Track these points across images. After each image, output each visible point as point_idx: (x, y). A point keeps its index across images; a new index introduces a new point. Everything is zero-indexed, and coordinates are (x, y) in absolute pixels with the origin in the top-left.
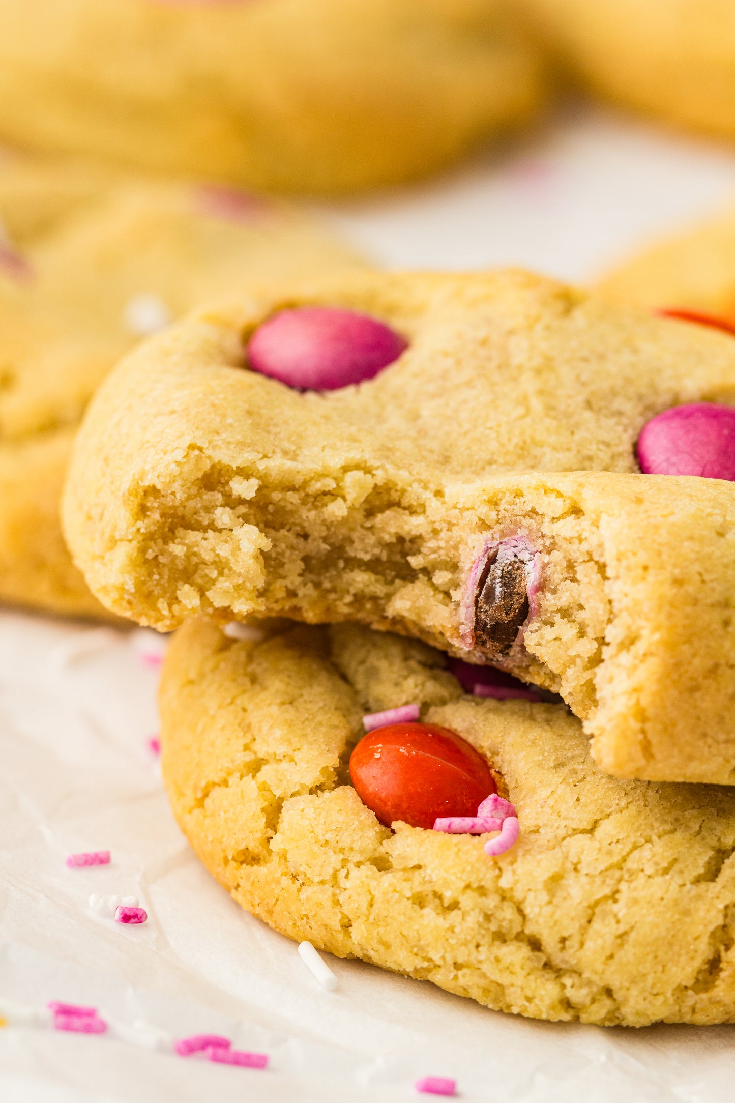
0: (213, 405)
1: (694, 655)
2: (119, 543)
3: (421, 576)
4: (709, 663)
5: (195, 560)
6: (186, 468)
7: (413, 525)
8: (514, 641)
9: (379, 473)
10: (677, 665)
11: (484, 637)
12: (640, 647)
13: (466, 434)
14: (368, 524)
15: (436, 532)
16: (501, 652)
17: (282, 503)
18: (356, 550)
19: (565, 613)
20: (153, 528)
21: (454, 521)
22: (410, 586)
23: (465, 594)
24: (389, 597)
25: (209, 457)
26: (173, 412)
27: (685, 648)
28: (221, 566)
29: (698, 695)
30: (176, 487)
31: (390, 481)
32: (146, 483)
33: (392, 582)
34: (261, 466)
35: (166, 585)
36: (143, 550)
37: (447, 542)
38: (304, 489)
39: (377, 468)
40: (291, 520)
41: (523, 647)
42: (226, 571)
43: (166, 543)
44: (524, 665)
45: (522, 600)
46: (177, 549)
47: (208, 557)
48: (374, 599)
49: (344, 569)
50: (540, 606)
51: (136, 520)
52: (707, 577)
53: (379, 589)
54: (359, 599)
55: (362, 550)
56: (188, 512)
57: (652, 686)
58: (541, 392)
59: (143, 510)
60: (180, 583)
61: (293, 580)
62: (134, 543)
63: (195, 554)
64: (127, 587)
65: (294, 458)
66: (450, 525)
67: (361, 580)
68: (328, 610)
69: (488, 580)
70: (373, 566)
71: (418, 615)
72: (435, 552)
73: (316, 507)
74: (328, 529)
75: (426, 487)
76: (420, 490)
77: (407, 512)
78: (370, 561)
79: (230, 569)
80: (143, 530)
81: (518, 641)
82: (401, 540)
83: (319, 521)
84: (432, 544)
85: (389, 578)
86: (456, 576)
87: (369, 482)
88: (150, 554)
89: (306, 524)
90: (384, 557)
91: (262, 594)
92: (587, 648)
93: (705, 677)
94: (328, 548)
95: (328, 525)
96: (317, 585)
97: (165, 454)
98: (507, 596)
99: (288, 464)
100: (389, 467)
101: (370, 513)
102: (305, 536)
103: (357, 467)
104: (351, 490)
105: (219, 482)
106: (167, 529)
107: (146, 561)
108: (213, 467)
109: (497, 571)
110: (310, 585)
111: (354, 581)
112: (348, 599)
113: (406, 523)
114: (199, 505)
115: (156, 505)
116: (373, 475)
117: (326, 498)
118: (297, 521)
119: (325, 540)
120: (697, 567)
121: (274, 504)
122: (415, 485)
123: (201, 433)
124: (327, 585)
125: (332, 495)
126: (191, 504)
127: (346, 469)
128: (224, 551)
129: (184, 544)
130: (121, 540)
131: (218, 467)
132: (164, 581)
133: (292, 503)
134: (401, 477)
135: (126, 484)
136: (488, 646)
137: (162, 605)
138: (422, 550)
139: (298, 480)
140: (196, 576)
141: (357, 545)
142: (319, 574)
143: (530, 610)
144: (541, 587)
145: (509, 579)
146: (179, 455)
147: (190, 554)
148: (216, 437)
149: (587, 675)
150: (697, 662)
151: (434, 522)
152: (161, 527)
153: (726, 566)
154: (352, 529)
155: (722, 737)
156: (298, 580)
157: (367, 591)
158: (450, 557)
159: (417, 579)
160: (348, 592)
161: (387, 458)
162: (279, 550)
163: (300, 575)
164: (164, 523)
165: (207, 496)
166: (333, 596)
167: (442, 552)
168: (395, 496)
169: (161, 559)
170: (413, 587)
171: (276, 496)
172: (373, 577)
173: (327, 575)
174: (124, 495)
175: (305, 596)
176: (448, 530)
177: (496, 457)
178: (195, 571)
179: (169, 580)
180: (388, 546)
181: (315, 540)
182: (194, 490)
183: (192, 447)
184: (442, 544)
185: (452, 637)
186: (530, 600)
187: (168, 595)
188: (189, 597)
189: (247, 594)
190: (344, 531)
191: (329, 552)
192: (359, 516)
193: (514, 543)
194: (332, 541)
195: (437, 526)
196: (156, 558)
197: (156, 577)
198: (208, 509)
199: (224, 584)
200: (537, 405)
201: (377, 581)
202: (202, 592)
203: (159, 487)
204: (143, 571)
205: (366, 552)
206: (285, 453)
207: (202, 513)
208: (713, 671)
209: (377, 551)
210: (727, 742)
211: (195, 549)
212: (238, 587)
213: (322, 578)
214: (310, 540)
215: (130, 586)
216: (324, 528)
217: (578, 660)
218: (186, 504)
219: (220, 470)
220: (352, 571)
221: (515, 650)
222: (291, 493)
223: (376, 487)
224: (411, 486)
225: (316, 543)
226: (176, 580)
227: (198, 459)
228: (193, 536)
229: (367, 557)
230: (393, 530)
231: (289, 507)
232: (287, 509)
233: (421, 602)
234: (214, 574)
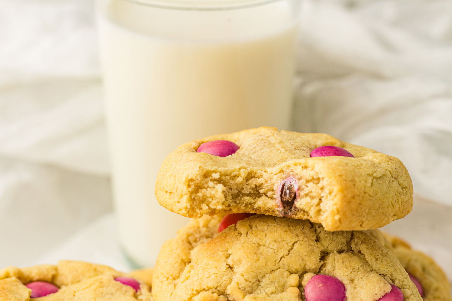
0: (202, 158)
1: (348, 193)
2: (184, 196)
3: (263, 195)
4: (352, 195)
5: (205, 197)
6: (200, 172)
7: (260, 181)
8: (292, 206)
9: (249, 169)
10: (345, 196)
11: (285, 205)
12: (333, 194)
13: (266, 159)
14: (247, 183)
15: (266, 182)
16: (289, 210)
17: (225, 180)
18: (245, 191)
19: (306, 195)
20: (193, 190)
21: (272, 177)
22: (261, 198)
23: (277, 195)
24: (255, 203)
25: (205, 169)
26: (191, 160)
27: (346, 192)
28: (212, 197)
29: (351, 204)
30: (198, 177)
31: (251, 170)
32: (190, 178)
33: (255, 198)
34: (219, 169)
35: (198, 205)
36: (191, 197)
37: (270, 183)
38: (230, 175)
39: (248, 167)
40: (228, 184)
41: (296, 208)
42: (214, 199)
43: (196, 194)
44: (295, 213)
45: (294, 194)
46: (200, 194)
47: (208, 195)
48: (251, 204)
49: (242, 197)
50: (299, 194)
51: (188, 188)
52: (347, 174)
53: (252, 201)
54: (246, 205)
55: (246, 190)
56: (201, 184)
57: (339, 202)
58: (282, 147)
59: (189, 186)
60: (201, 204)
61: (230, 201)
62: (188, 195)
63: (205, 195)
64: (188, 207)
65: (226, 167)
66: (271, 179)
67: (247, 199)
68: (239, 209)
69: (284, 190)
70: (249, 195)
71: (265, 205)
72: (267, 187)
73: (233, 180)
74: (237, 186)
75: (262, 171)
76: (261, 171)
77: (257, 178)
78: (249, 194)
79: (215, 197)
80: (190, 191)
81: (294, 206)
82: (256, 186)
83: (235, 184)
84: (266, 185)
85: (254, 198)
86: (274, 192)
87: (247, 171)
88: (193, 197)
89: (231, 185)
90: (252, 192)
91: (223, 204)
92: (316, 201)
93: (352, 199)
94: (238, 191)
95: (237, 184)
96: (235, 202)
97: (193, 169)
98: (290, 193)
99: (226, 168)
100: (251, 167)
101: (247, 180)
102: (231, 189)
103: (242, 168)
104: (243, 174)
105: (208, 176)
106: (196, 190)
107: (192, 200)
108: (206, 171)
109: (286, 187)
110: (233, 202)
111: (246, 199)
112: (244, 205)
113: (258, 181)
114: (204, 182)
115: (193, 183)
116: (247, 169)
117: (236, 177)
118: (229, 185)
119: (236, 189)
120: (344, 172)
121: (223, 180)
122: (259, 170)
123: (201, 163)
124: (238, 202)
125: (237, 176)
126: (202, 182)
127: (240, 169)
128: (213, 192)
129: (202, 193)
130: (184, 195)
131: (208, 171)
132: (197, 204)
133: (228, 179)
134: (255, 169)
135: (184, 179)
136: (286, 208)
137: (198, 211)
138: (263, 187)
139: (229, 173)
140: (206, 201)
141: (245, 189)
142: (235, 199)
143: (296, 196)
144: (299, 189)
145: (290, 189)
146: (198, 169)
147: (204, 195)
148: (205, 164)
149: (317, 208)
150: (349, 195)
151: (265, 179)
152: (195, 189)
153: (351, 171)
154: (243, 185)
155: (358, 215)
156: (231, 201)
157: (249, 202)
158: (271, 188)
159: (262, 196)
160: (244, 203)
161: (250, 165)
162: (225, 193)
163: (231, 199)
164: (195, 188)
165: (206, 180)
166: (240, 205)
167: (269, 187)
168: (253, 175)
169: (196, 198)
170: (262, 198)
171: (223, 177)
172: (250, 198)
173: (238, 199)
174: (184, 182)
175: (233, 205)
176: (270, 180)
177: (276, 163)
178: (205, 200)
179: (199, 204)
180: (253, 189)
181: (234, 190)
182: (202, 178)
183: (200, 167)
184: (269, 184)
185: (276, 207)
186: (296, 193)
187: (199, 208)
188: (205, 207)
189: (220, 204)
190: (241, 186)
191: (238, 192)
192: (245, 181)
193: (290, 179)
194: (238, 189)
195: (267, 180)
196: (194, 198)
197: (195, 203)
198: (207, 183)
199: (214, 202)
200: (283, 150)
201: (251, 199)
202: (208, 205)
203: (194, 178)
204: (191, 202)
205: (248, 191)
206: (224, 166)
207: (205, 184)
208: (353, 197)
209: (250, 190)
210: (359, 216)
211: (205, 194)
212: (218, 202)
213: (237, 200)
214: (232, 190)
215: (189, 206)
216: (236, 186)
217: (314, 205)
218: (201, 182)
219: (208, 173)
220: (244, 197)
221: (293, 209)
222: (227, 176)
223: (248, 173)
224: (258, 171)
225: (234, 191)
226: (200, 203)
227: (203, 169)
228: (204, 190)
229: (248, 192)
230: (255, 183)
231: (227, 181)
232: (226, 181)
233: (265, 201)
234: (210, 200)
